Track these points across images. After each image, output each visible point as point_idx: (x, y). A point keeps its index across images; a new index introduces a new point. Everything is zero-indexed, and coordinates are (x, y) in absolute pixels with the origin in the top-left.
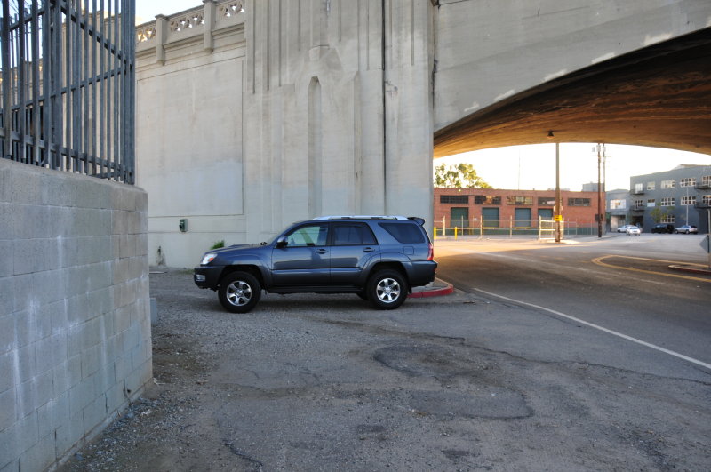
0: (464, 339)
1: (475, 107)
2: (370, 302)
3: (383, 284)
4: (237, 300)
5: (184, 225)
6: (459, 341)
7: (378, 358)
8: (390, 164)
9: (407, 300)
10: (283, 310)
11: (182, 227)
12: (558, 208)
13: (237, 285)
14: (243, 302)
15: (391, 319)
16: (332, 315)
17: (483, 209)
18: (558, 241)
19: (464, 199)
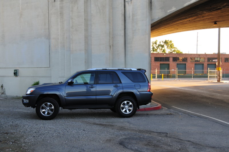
0: (167, 134)
1: (174, 9)
2: (117, 113)
3: (124, 104)
4: (46, 113)
5: (16, 72)
6: (165, 135)
7: (121, 143)
8: (128, 41)
9: (137, 113)
10: (71, 118)
11: (16, 74)
12: (219, 63)
13: (46, 105)
14: (50, 114)
15: (128, 122)
16: (97, 120)
17: (177, 64)
18: (219, 81)
19: (167, 59)
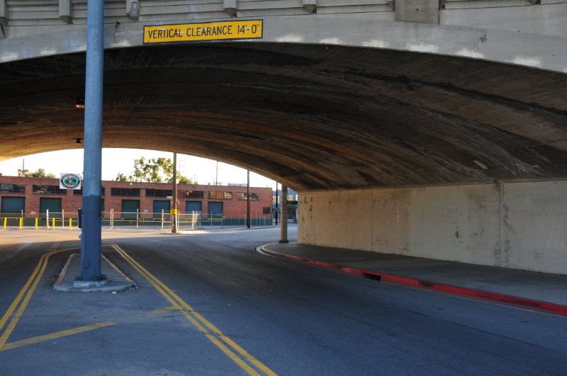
12: (174, 203)
17: (154, 201)
19: (135, 192)
